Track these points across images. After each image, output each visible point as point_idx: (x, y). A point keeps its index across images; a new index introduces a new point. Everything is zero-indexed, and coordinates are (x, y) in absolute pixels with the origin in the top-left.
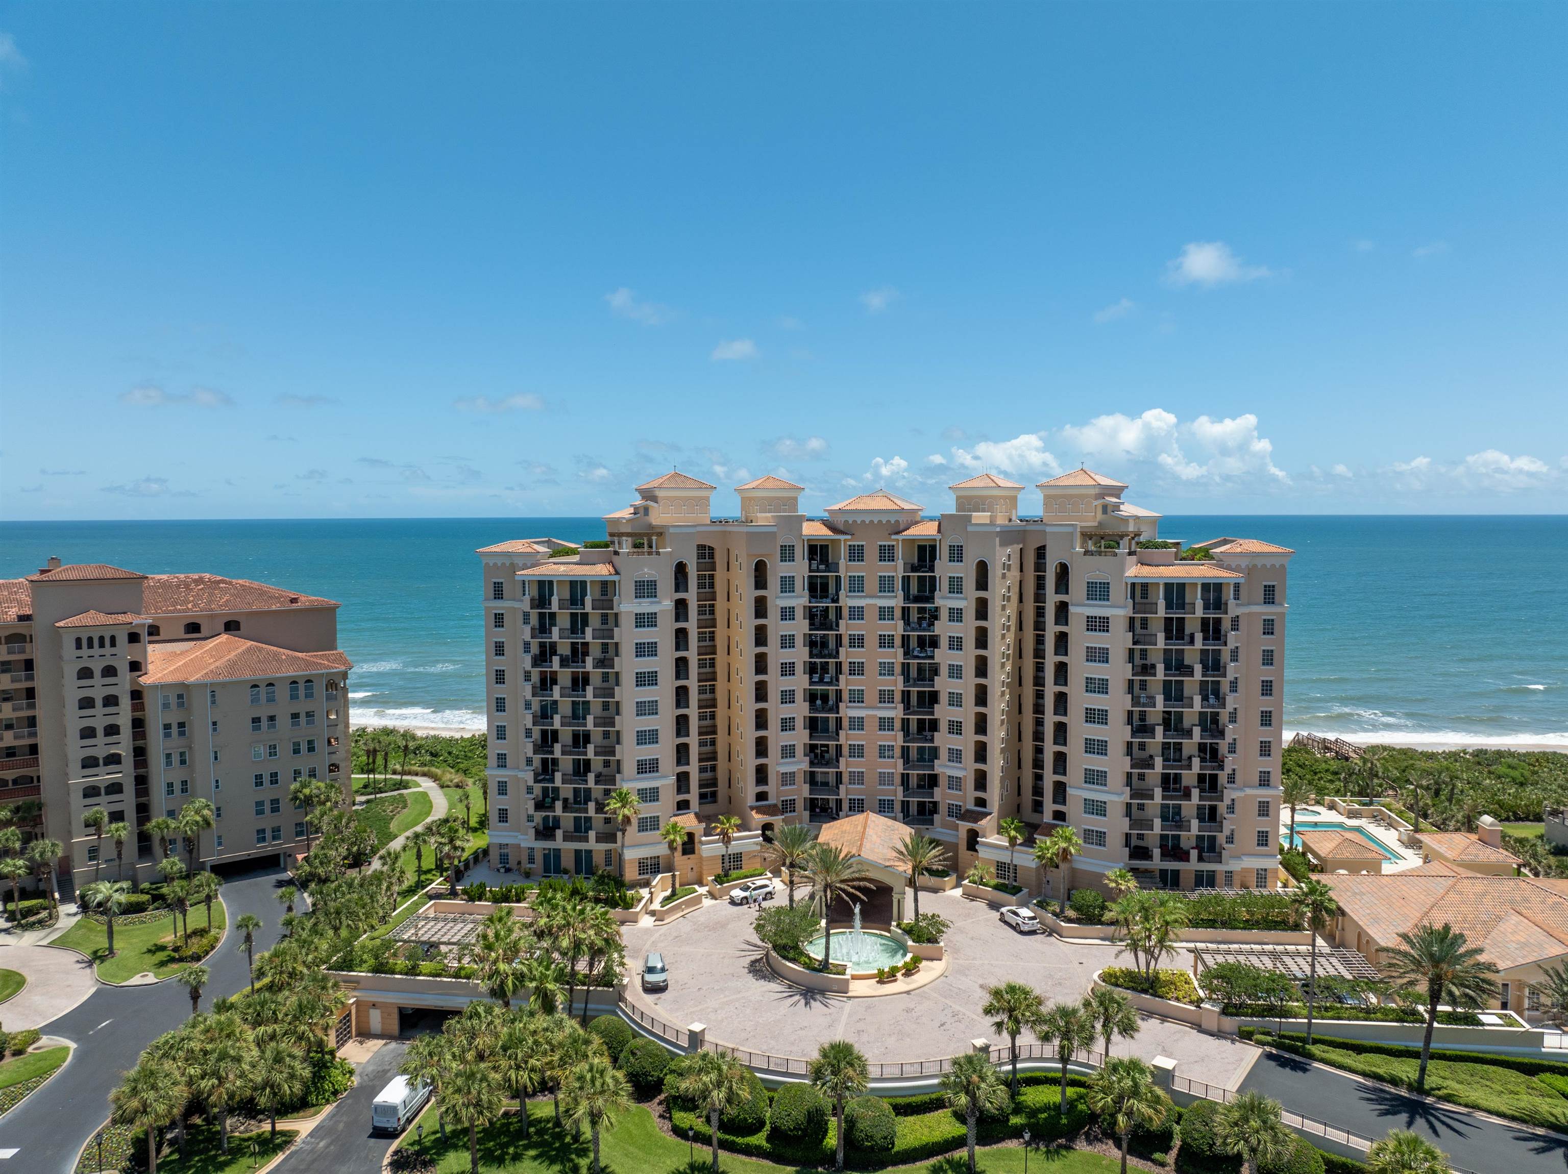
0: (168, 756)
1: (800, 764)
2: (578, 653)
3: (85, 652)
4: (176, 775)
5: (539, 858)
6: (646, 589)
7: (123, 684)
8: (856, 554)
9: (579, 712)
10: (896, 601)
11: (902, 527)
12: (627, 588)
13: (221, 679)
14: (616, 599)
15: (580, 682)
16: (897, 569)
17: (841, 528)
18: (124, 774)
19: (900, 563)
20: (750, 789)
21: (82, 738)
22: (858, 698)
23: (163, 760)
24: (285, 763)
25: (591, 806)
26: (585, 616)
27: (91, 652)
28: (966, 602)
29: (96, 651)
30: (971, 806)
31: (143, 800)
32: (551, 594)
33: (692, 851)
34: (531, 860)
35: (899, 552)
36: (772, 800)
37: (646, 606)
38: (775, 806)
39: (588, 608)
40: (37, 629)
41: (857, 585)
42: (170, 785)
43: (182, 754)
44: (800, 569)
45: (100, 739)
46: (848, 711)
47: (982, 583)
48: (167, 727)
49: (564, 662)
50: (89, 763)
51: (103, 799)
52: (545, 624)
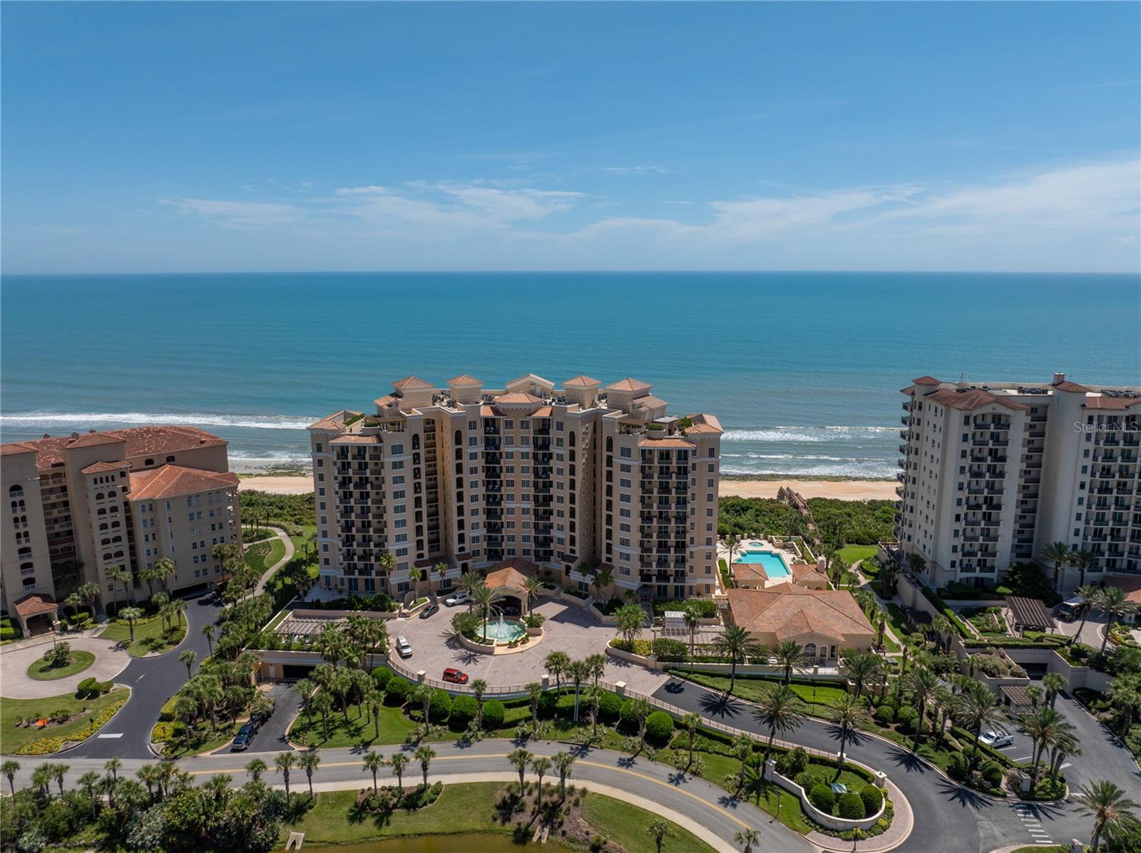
0: (147, 536)
1: (482, 532)
2: (363, 482)
3: (99, 485)
4: (151, 545)
5: (346, 582)
6: (397, 450)
7: (118, 501)
8: (509, 424)
9: (364, 511)
10: (529, 449)
11: (533, 411)
12: (387, 449)
13: (172, 495)
14: (381, 455)
15: (365, 496)
16: (530, 433)
17: (501, 411)
18: (124, 545)
19: (532, 430)
20: (456, 546)
21: (101, 529)
22: (511, 497)
23: (144, 538)
24: (208, 536)
25: (373, 558)
26: (366, 464)
27: (102, 485)
28: (564, 451)
29: (105, 484)
30: (568, 553)
31: (134, 558)
32: (348, 452)
33: (426, 579)
34: (342, 583)
35: (531, 425)
36: (467, 551)
37: (397, 458)
38: (469, 554)
39: (367, 459)
40: (70, 470)
41: (510, 441)
42: (148, 551)
43: (154, 535)
44: (479, 433)
45: (110, 529)
46: (506, 505)
47: (572, 443)
48: (145, 521)
49: (356, 486)
50: (105, 542)
51: (114, 560)
52: (345, 466)
